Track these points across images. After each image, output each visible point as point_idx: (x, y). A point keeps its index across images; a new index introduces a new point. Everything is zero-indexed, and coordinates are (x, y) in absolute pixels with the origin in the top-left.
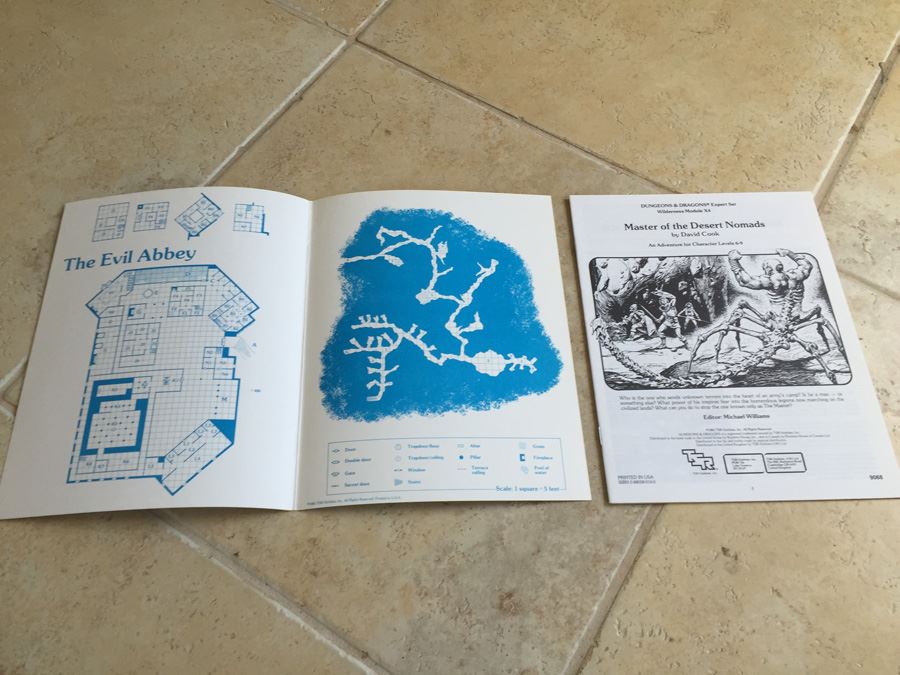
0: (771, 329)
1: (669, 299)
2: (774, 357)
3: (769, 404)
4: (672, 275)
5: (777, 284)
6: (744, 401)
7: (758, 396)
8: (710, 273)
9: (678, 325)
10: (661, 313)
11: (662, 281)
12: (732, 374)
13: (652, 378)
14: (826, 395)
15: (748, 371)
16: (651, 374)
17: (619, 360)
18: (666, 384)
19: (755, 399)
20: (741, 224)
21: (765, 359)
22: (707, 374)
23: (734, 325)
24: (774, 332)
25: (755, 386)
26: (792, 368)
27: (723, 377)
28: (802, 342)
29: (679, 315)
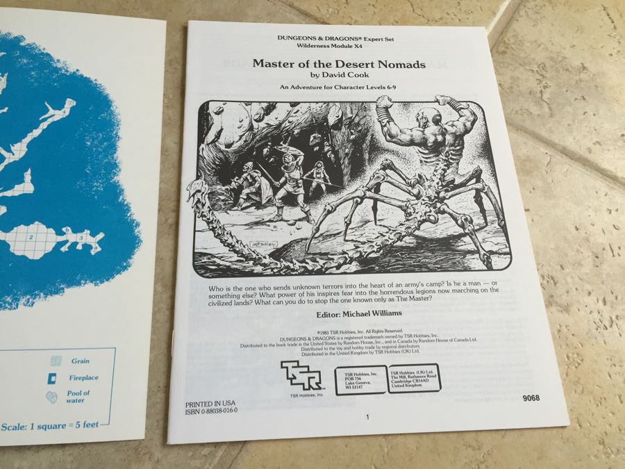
0: (418, 197)
1: (296, 157)
2: (417, 233)
3: (404, 296)
4: (304, 125)
5: (431, 139)
6: (371, 292)
7: (391, 285)
8: (351, 124)
9: (302, 191)
10: (283, 175)
11: (290, 132)
12: (361, 255)
13: (257, 261)
14: (477, 284)
15: (382, 251)
16: (257, 255)
17: (218, 236)
18: (274, 269)
19: (386, 289)
20: (397, 64)
21: (405, 236)
22: (330, 256)
23: (373, 191)
24: (421, 200)
25: (388, 272)
26: (438, 248)
27: (349, 259)
28: (454, 214)
29: (304, 178)
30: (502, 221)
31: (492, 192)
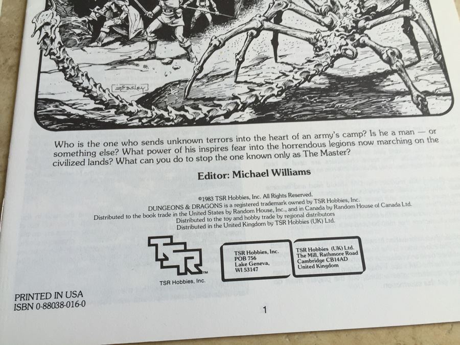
0: (331, 27)
2: (329, 71)
3: (313, 150)
6: (270, 146)
7: (297, 137)
9: (181, 22)
10: (156, 3)
12: (257, 100)
13: (121, 109)
14: (409, 133)
15: (284, 95)
16: (121, 101)
17: (69, 78)
18: (143, 118)
19: (290, 141)
21: (314, 75)
22: (216, 102)
23: (272, 20)
24: (334, 31)
25: (293, 120)
26: (358, 89)
27: (241, 105)
28: (378, 47)
29: (185, 6)
30: (438, 55)
31: (424, 20)
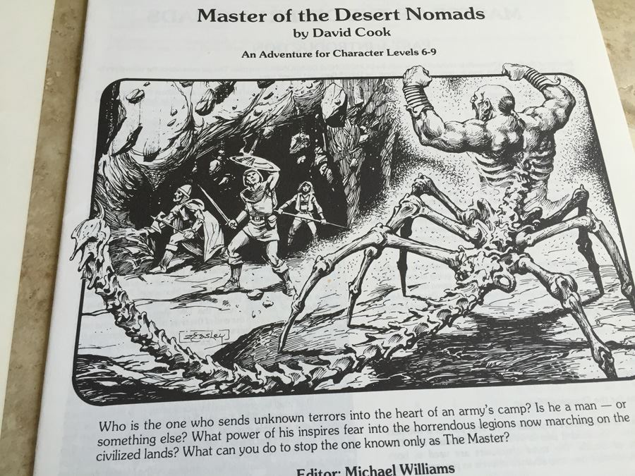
1: (265, 174)
2: (478, 310)
3: (458, 434)
4: (280, 118)
5: (498, 139)
6: (397, 427)
7: (433, 413)
8: (362, 116)
9: (274, 235)
10: (242, 206)
11: (256, 132)
12: (379, 354)
13: (191, 370)
14: (589, 407)
15: (416, 346)
16: (192, 357)
17: (121, 323)
18: (220, 383)
19: (425, 420)
20: (437, 14)
21: (456, 316)
22: (322, 357)
23: (399, 233)
24: (483, 249)
25: (428, 386)
26: (517, 338)
27: (357, 362)
28: (544, 273)
29: (280, 211)
30: (628, 285)
31: (607, 232)
